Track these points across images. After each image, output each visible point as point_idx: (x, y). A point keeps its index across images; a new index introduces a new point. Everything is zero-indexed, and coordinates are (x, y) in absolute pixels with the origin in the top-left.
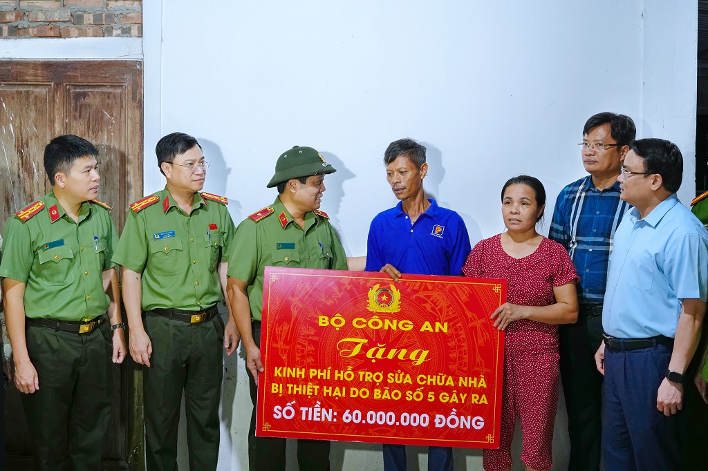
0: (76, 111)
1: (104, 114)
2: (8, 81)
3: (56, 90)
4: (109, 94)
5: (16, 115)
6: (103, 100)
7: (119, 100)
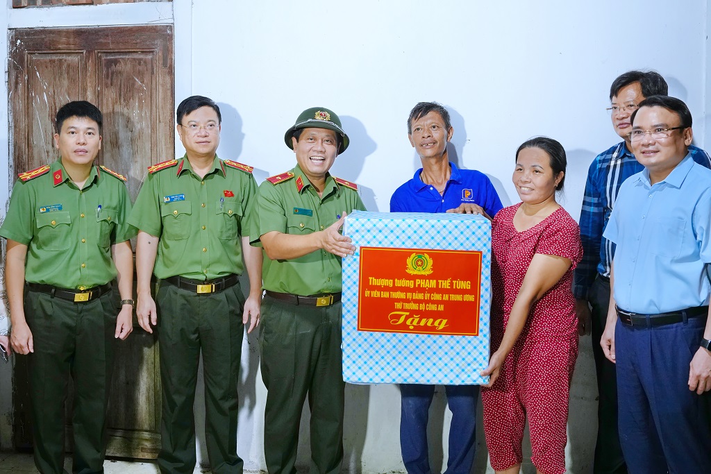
0: (107, 78)
1: (135, 81)
2: (41, 50)
3: (87, 58)
4: (140, 60)
5: (49, 84)
6: (134, 66)
7: (149, 66)
